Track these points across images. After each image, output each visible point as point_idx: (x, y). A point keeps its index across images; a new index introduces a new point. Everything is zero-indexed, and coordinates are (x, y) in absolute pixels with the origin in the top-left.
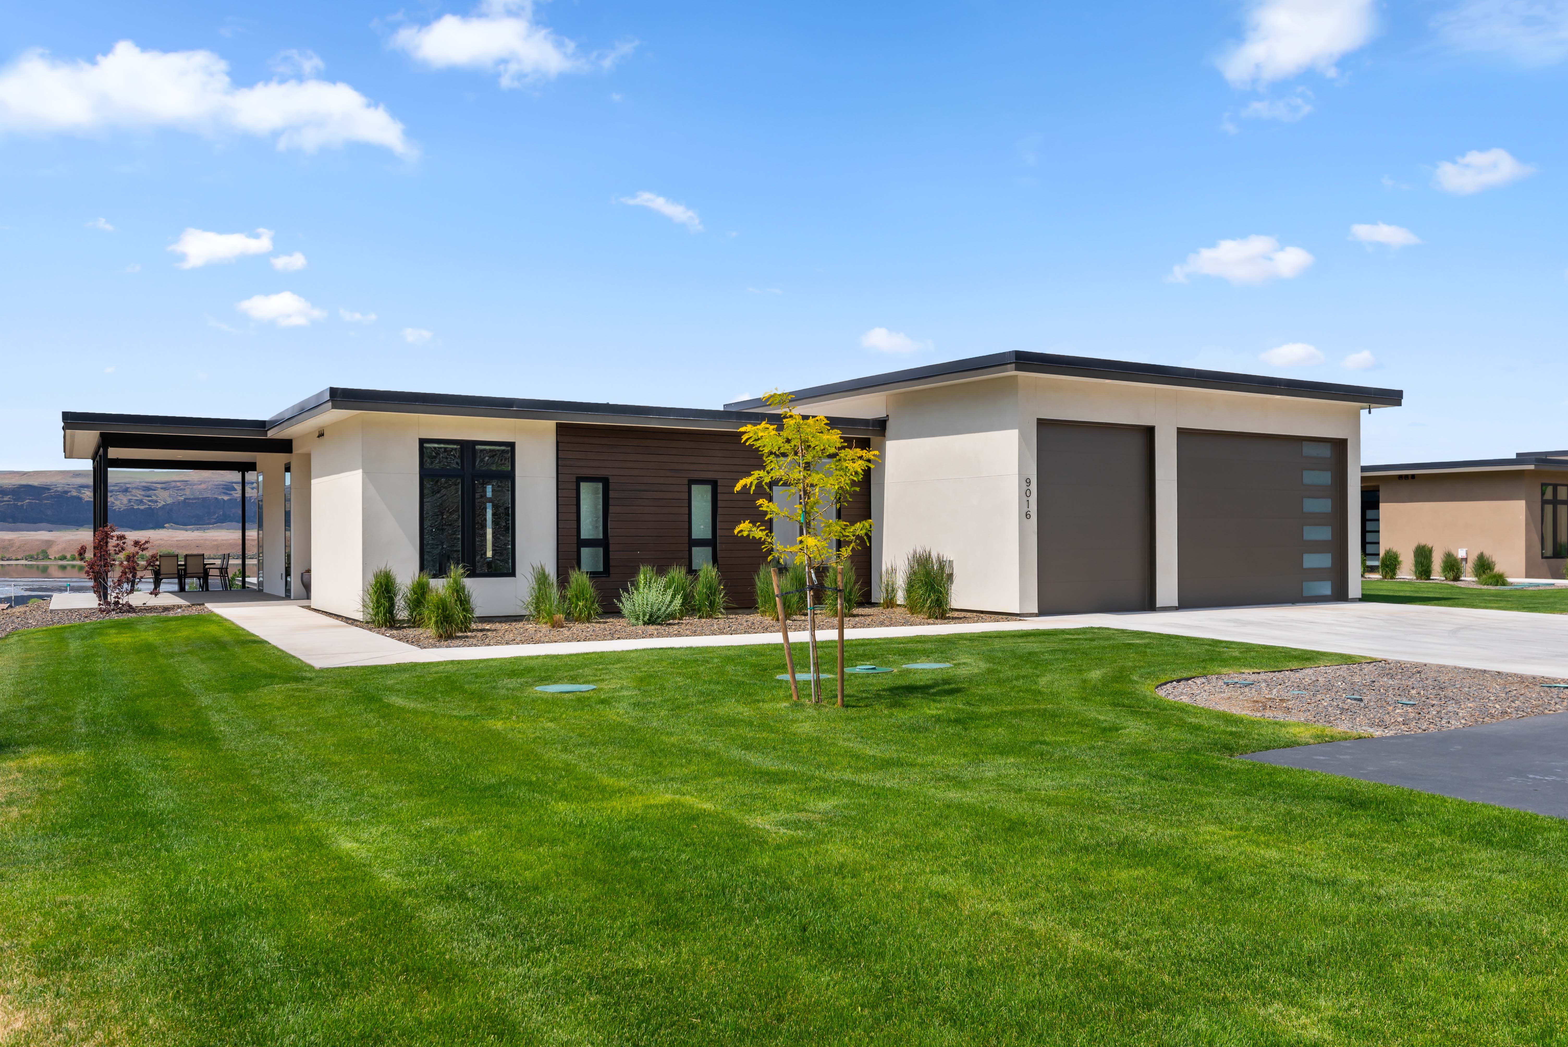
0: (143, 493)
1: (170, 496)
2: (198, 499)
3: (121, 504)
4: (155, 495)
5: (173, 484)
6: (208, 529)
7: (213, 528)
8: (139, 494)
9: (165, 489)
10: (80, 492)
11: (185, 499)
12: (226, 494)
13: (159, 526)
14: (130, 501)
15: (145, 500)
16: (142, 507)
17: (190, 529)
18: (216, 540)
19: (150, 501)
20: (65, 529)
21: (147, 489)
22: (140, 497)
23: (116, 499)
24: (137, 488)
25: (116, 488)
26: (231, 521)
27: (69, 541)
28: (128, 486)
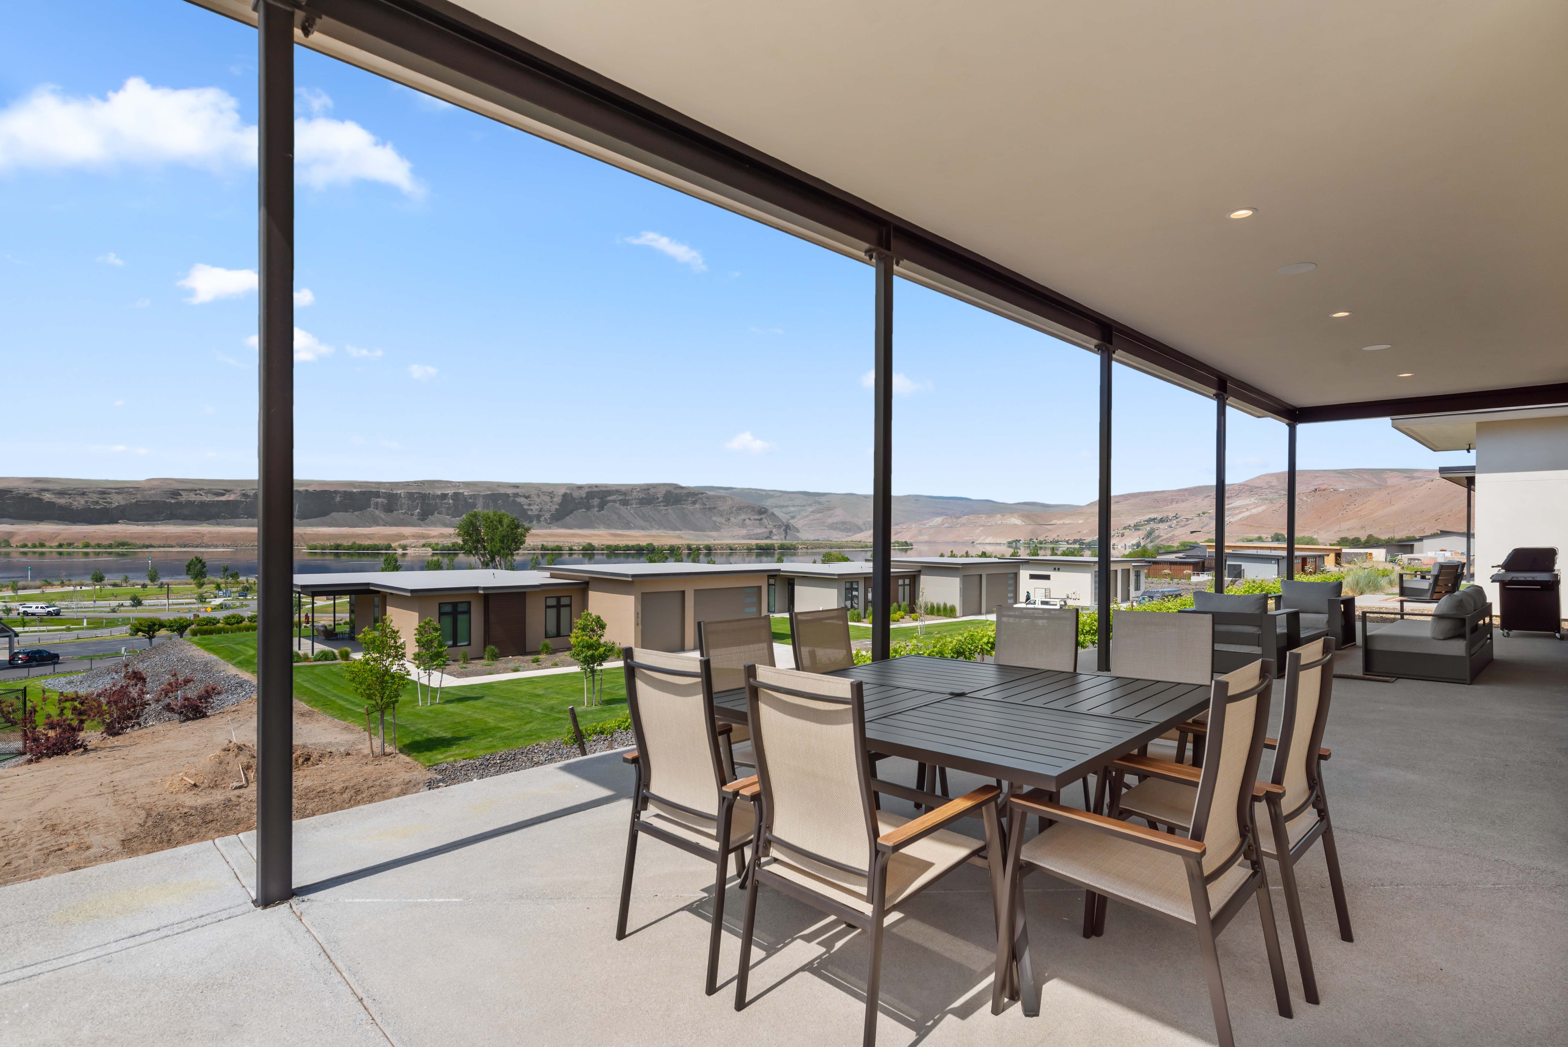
0: (99, 496)
1: (123, 499)
2: (148, 501)
3: (79, 504)
4: (110, 498)
5: (127, 490)
6: (157, 524)
7: (161, 524)
8: (95, 497)
9: (119, 493)
10: (41, 495)
11: (137, 501)
12: (173, 498)
13: (113, 521)
14: (87, 502)
15: (101, 501)
16: (98, 507)
17: (141, 525)
18: (165, 533)
19: (105, 502)
20: (27, 523)
21: (103, 493)
22: (96, 499)
23: (75, 501)
24: (94, 492)
25: (74, 492)
26: (178, 519)
27: (30, 532)
28: (85, 490)
